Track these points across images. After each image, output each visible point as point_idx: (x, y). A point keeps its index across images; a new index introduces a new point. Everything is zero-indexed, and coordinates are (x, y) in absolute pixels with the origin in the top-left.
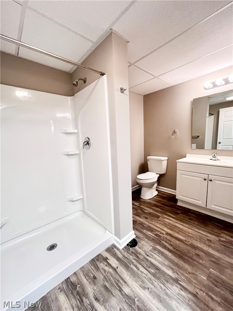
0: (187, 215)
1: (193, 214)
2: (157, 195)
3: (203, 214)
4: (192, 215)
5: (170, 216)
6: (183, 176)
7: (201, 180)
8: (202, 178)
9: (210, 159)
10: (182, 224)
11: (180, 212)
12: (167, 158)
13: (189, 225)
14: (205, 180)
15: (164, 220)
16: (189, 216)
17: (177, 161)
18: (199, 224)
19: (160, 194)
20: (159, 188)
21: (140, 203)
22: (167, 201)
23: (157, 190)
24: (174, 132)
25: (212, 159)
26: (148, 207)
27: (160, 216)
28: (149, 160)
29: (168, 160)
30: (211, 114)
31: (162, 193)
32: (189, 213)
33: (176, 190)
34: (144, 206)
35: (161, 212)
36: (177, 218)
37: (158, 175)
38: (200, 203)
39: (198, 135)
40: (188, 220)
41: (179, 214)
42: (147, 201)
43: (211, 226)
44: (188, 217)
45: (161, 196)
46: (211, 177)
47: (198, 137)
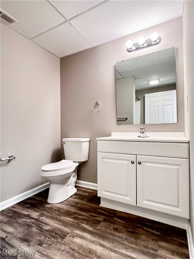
0: (112, 223)
1: (120, 219)
2: (75, 194)
3: (134, 217)
4: (119, 222)
5: (84, 230)
6: (105, 160)
7: (127, 164)
8: (129, 160)
9: (138, 137)
10: (102, 242)
11: (102, 219)
12: (89, 140)
13: (113, 241)
14: (133, 163)
15: (72, 242)
16: (114, 224)
17: (97, 139)
18: (128, 237)
19: (80, 193)
20: (79, 183)
21: (42, 212)
22: (87, 201)
23: (76, 187)
24: (97, 104)
25: (140, 137)
26: (52, 218)
27: (68, 233)
28: (65, 143)
29: (90, 141)
30: (137, 99)
31: (83, 189)
32: (115, 219)
33: (97, 183)
34: (47, 217)
35: (71, 225)
36: (95, 231)
37: (77, 164)
38: (128, 198)
39: (126, 117)
40: (112, 232)
41: (100, 222)
42: (56, 207)
43: (143, 237)
44: (112, 225)
45: (80, 195)
46: (140, 158)
47: (127, 119)
